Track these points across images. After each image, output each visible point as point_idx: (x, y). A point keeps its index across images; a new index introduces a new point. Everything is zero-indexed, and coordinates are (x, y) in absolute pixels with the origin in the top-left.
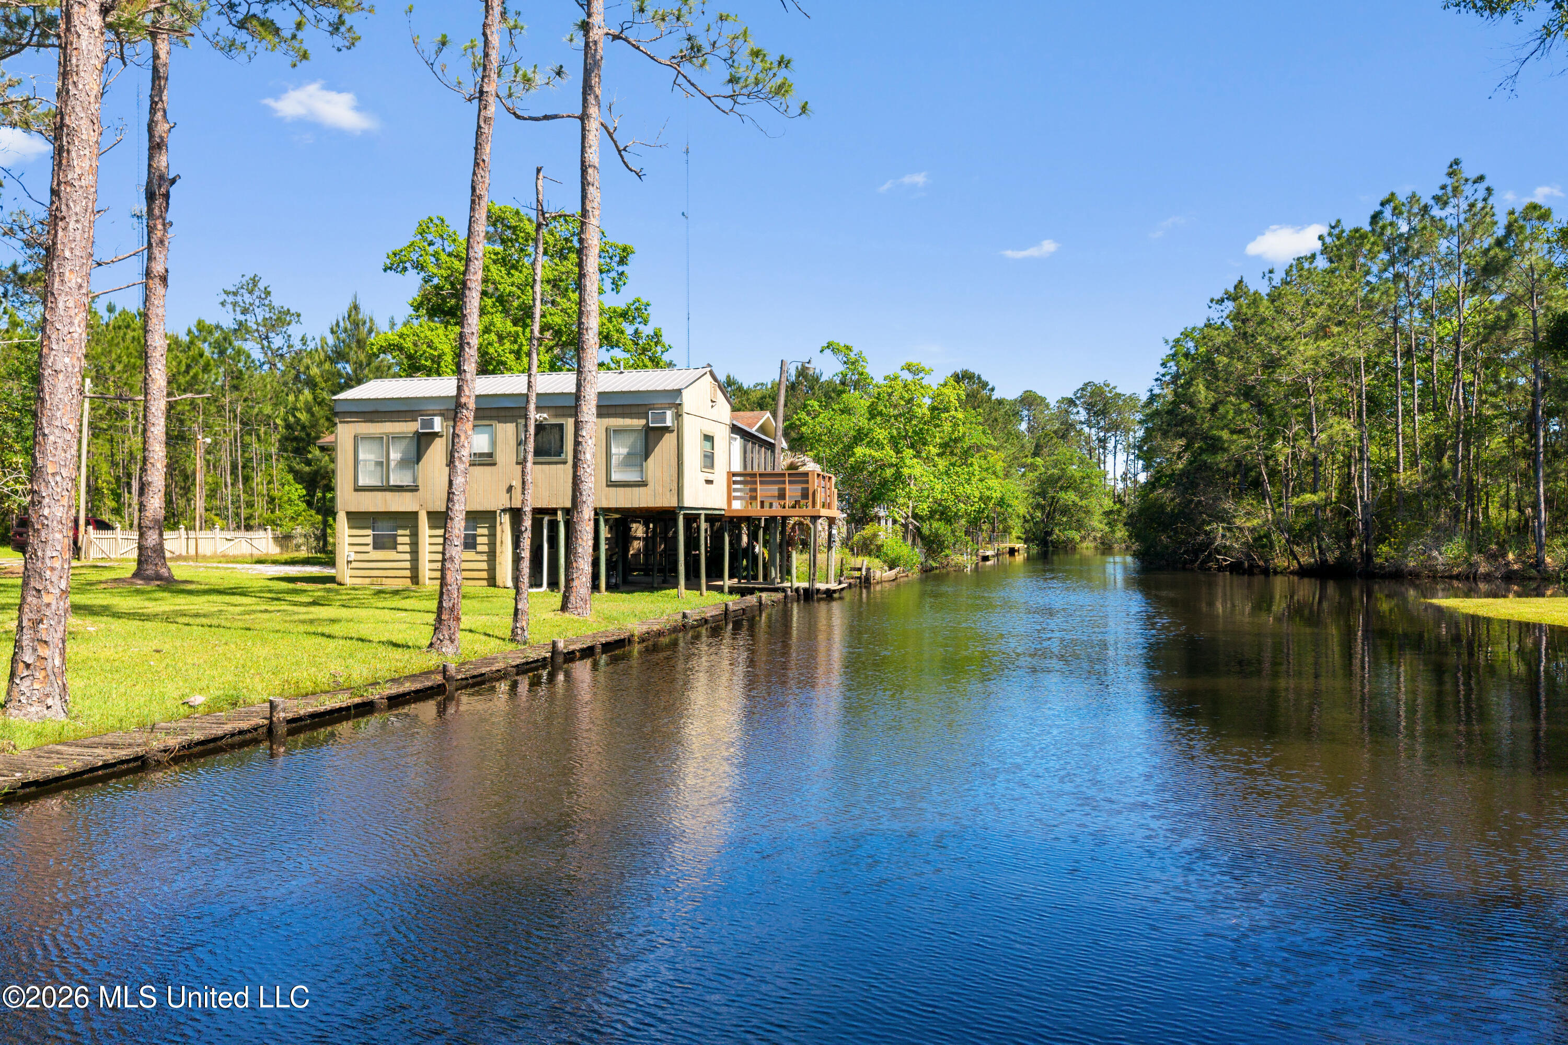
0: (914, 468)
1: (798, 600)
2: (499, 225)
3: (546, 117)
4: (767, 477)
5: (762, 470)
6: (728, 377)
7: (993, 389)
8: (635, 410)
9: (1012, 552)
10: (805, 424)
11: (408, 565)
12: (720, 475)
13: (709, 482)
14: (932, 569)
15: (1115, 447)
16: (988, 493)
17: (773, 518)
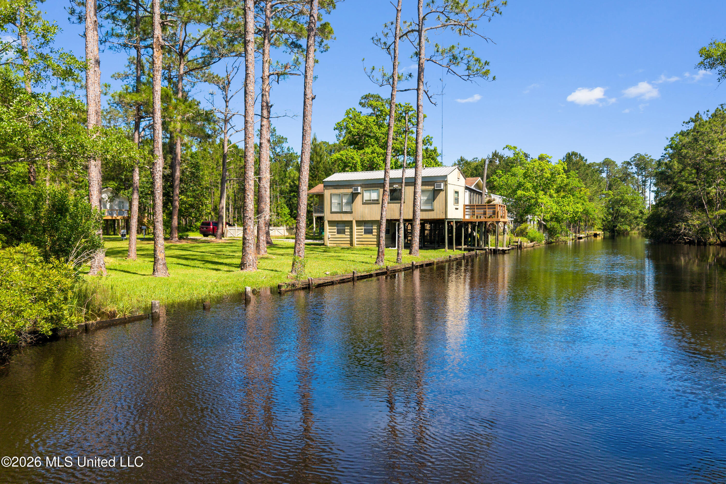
0: (544, 199)
1: (491, 254)
2: (376, 110)
3: (406, 90)
4: (479, 207)
5: (477, 204)
6: (461, 157)
7: (586, 160)
8: (430, 183)
9: (595, 235)
10: (496, 181)
11: (349, 239)
12: (461, 206)
13: (457, 209)
14: (552, 242)
15: (650, 185)
16: (577, 210)
17: (482, 222)
